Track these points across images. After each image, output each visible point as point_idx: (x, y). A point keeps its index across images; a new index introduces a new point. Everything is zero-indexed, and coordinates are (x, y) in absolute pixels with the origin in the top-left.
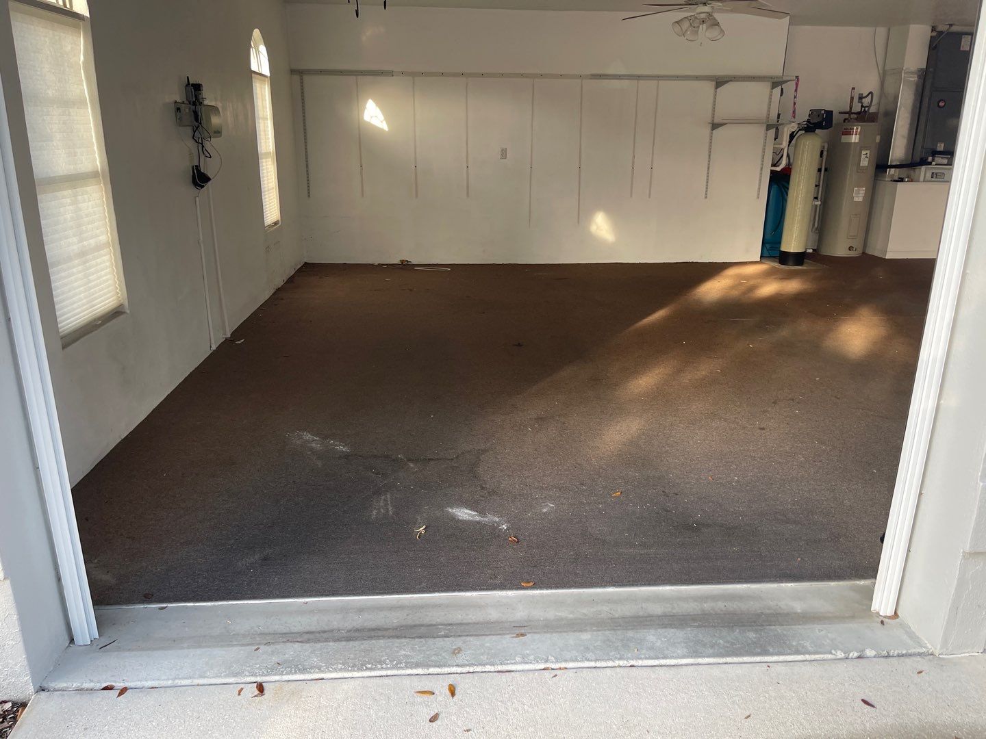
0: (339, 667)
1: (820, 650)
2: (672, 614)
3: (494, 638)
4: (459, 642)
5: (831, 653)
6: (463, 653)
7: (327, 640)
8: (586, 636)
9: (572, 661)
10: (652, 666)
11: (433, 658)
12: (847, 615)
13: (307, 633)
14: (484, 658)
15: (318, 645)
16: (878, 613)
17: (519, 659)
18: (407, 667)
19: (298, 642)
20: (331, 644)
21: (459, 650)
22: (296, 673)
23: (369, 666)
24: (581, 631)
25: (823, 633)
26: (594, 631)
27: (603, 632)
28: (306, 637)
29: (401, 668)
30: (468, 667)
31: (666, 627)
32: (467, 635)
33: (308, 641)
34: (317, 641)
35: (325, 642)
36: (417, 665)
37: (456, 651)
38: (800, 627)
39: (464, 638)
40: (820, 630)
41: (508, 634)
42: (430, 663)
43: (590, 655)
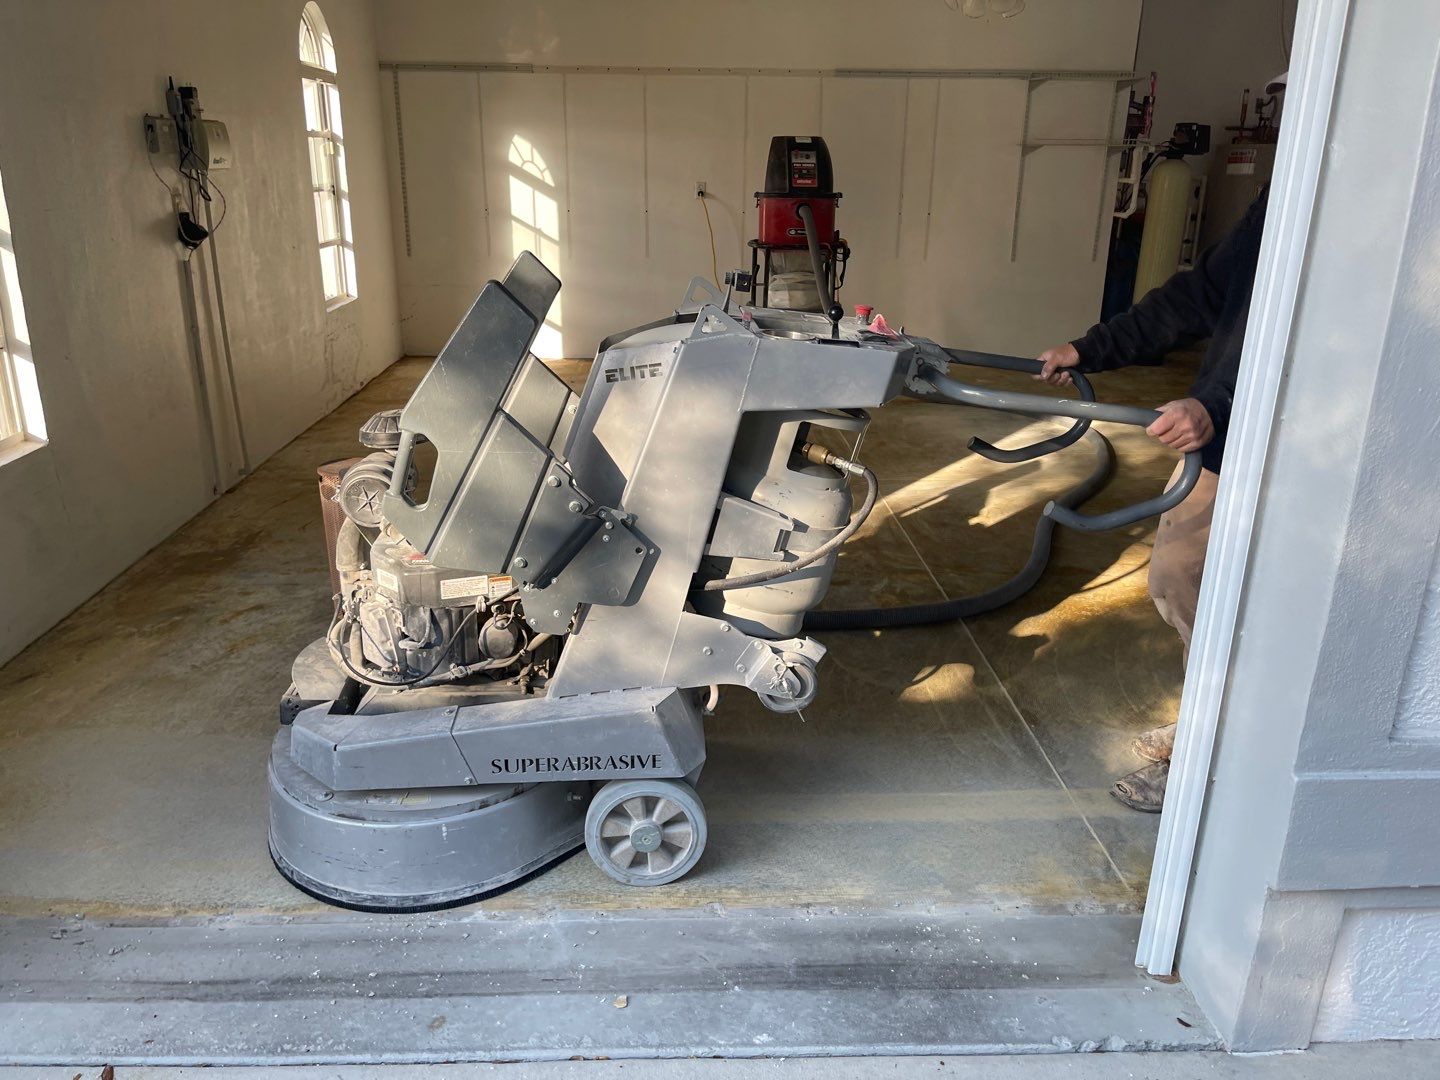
0: (239, 1048)
1: (1033, 1036)
2: (806, 963)
3: (504, 1000)
4: (444, 1006)
5: (1051, 1042)
6: (446, 1026)
7: (234, 998)
8: (654, 1000)
9: (620, 1045)
10: (751, 1058)
11: (395, 1035)
12: (1093, 972)
13: (207, 983)
14: (477, 1037)
15: (218, 1006)
16: (1145, 969)
17: (535, 1040)
18: (347, 1051)
19: (188, 999)
20: (239, 1004)
21: (442, 1020)
22: (169, 1053)
23: (287, 1047)
24: (649, 991)
25: (1045, 1004)
26: (672, 990)
27: (685, 993)
28: (203, 989)
29: (339, 1052)
30: (447, 1054)
31: (789, 988)
32: (464, 994)
33: (204, 998)
34: (220, 998)
35: (231, 1000)
36: (366, 1048)
37: (437, 1023)
38: (1009, 991)
39: (458, 999)
40: (1042, 1000)
41: (529, 993)
42: (387, 1044)
43: (652, 1037)
